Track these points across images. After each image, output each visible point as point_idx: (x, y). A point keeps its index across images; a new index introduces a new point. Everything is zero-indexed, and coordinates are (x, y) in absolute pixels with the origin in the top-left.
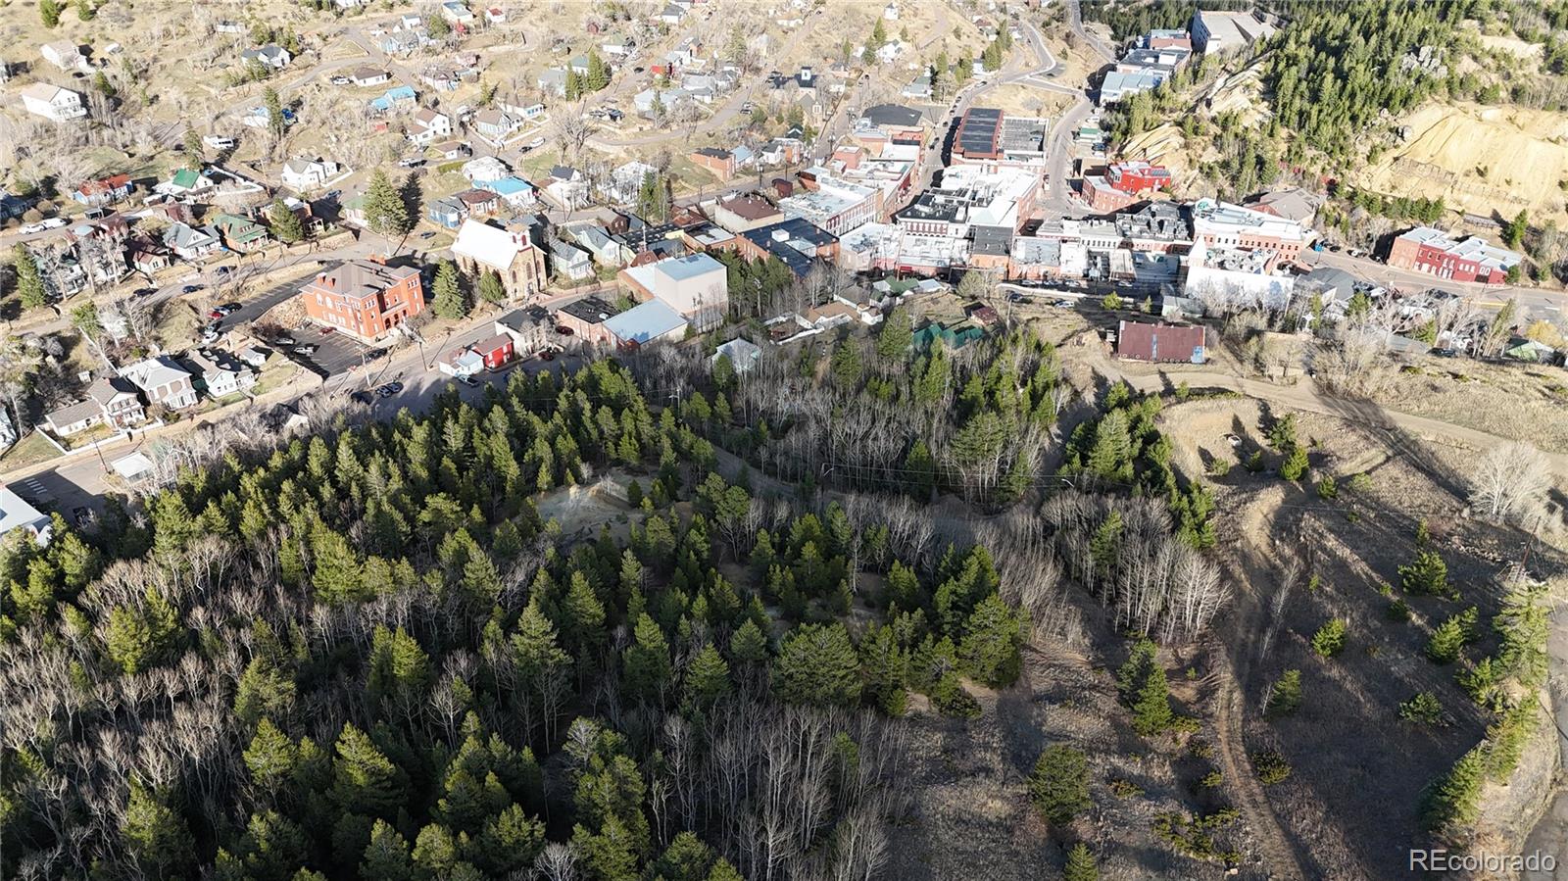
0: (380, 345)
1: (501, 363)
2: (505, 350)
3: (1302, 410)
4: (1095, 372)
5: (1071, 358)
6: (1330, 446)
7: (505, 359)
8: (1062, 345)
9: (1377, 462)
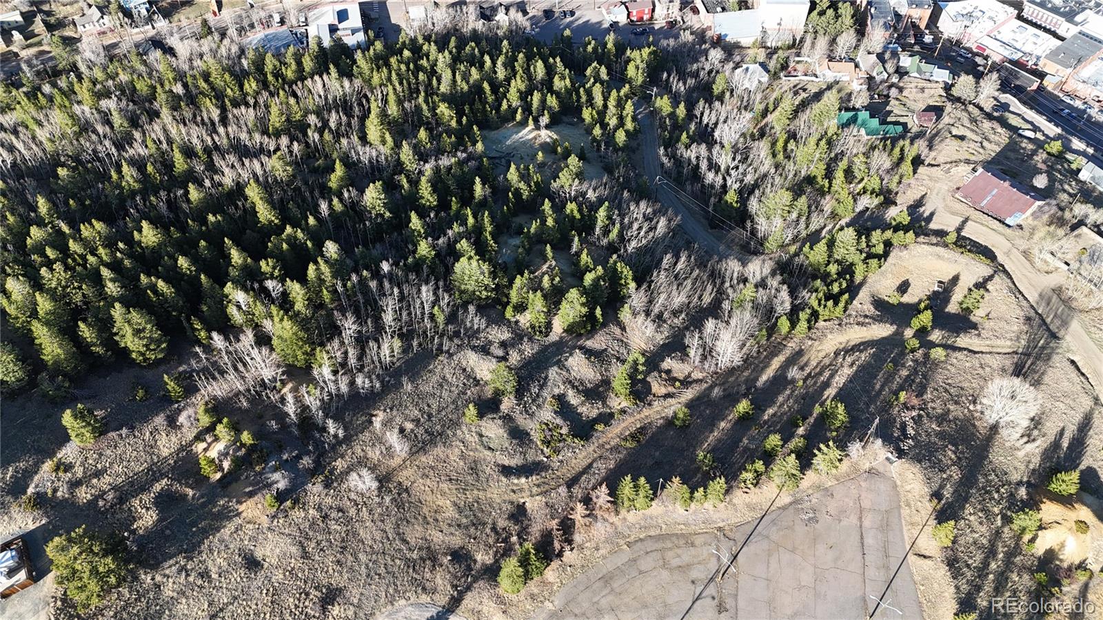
1: (641, 19)
2: (646, 11)
3: (1020, 293)
4: (923, 197)
5: (926, 177)
6: (988, 325)
7: (646, 17)
8: (938, 165)
9: (999, 350)
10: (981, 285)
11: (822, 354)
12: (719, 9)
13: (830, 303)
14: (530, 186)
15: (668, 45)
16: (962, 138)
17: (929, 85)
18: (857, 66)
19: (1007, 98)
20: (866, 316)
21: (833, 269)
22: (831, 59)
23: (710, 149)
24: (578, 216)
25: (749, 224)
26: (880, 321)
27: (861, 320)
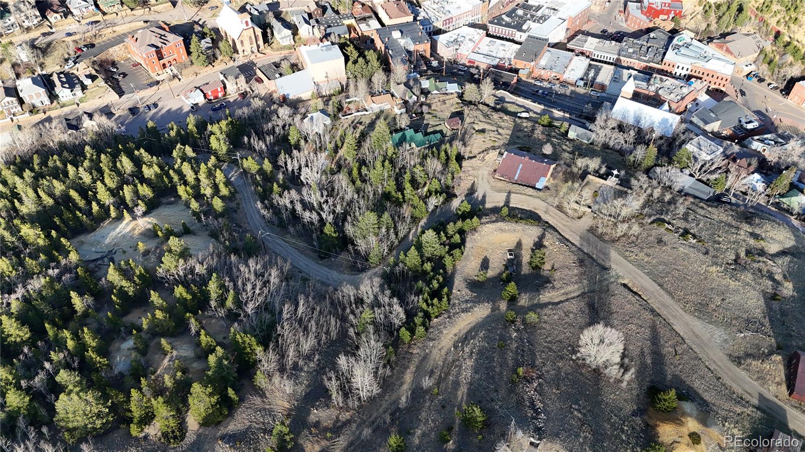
0: (158, 78)
1: (216, 97)
2: (219, 90)
3: (568, 240)
4: (473, 185)
5: (470, 169)
6: (557, 275)
7: (220, 95)
8: (475, 157)
9: (573, 295)
10: (539, 245)
11: (443, 352)
12: (277, 75)
13: (435, 301)
14: (134, 282)
15: (244, 113)
16: (483, 131)
17: (448, 97)
18: (393, 95)
19: (501, 93)
20: (467, 301)
21: (428, 266)
22: (373, 95)
23: (299, 192)
24: (189, 297)
25: (350, 247)
26: (479, 302)
27: (464, 306)
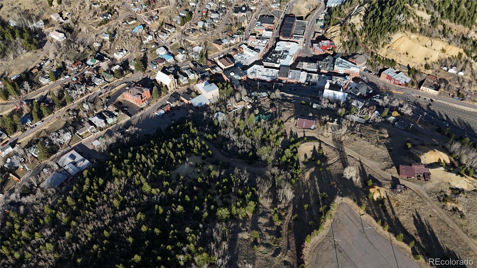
0: (142, 107)
1: (168, 111)
2: (169, 108)
3: (328, 145)
4: (291, 130)
5: (287, 125)
6: (329, 156)
8: (287, 121)
9: (336, 161)
10: (320, 147)
12: (191, 98)
13: (297, 170)
16: (284, 110)
17: (265, 98)
18: (245, 101)
19: (282, 93)
20: (306, 168)
21: (290, 160)
22: (237, 102)
25: (260, 159)
26: (310, 168)
